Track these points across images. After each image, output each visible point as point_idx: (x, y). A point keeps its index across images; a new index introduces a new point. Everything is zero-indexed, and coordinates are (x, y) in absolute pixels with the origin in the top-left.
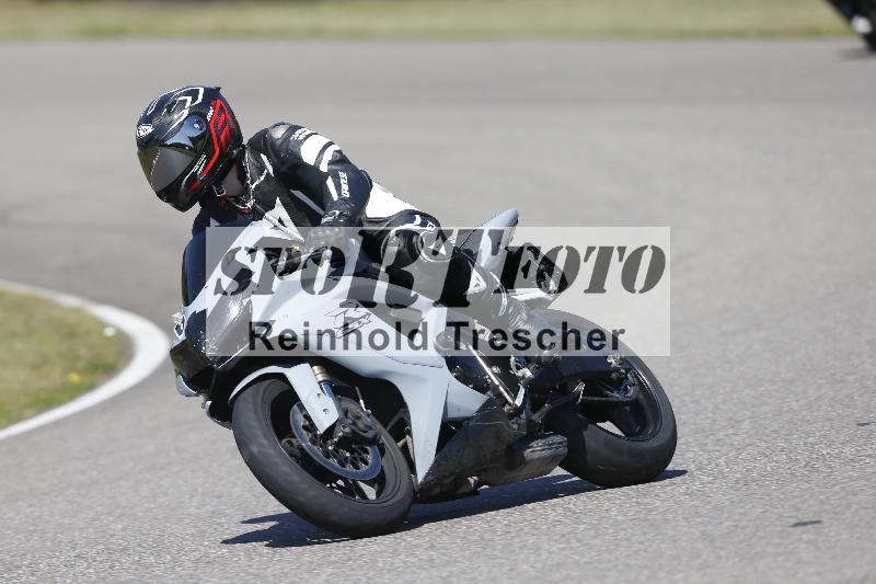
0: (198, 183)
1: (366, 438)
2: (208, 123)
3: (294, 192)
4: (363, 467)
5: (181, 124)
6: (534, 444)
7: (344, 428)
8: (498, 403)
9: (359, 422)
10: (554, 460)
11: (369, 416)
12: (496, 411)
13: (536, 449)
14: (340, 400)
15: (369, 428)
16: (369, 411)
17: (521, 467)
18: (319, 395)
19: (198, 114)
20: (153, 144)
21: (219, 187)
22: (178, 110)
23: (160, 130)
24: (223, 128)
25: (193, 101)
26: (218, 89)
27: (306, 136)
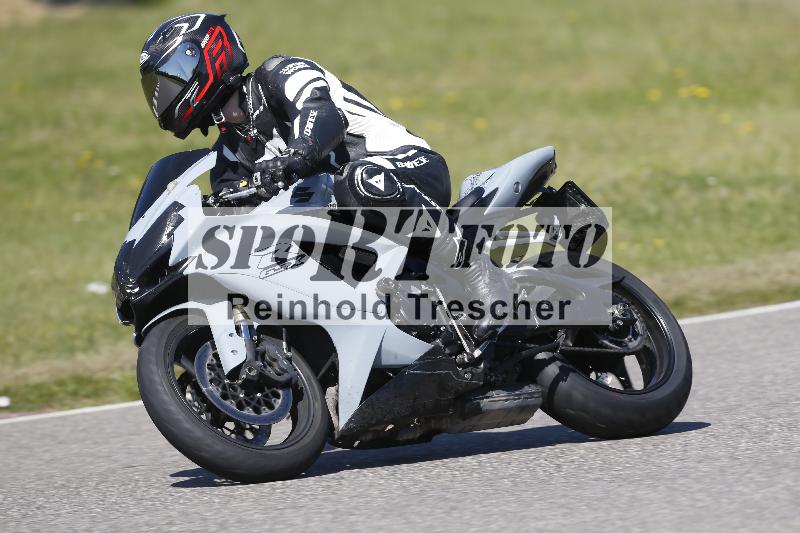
0: (192, 109)
1: (278, 383)
2: (201, 50)
5: (174, 50)
6: (493, 393)
7: (250, 370)
8: (447, 351)
9: (275, 364)
10: (526, 412)
11: (289, 359)
12: (441, 360)
13: (497, 400)
14: (259, 341)
15: (285, 371)
16: (289, 354)
17: (479, 417)
18: (231, 335)
19: (193, 41)
20: (150, 71)
21: (218, 114)
22: (172, 37)
23: (154, 57)
24: (218, 55)
25: (189, 28)
26: (223, 16)
27: (295, 71)
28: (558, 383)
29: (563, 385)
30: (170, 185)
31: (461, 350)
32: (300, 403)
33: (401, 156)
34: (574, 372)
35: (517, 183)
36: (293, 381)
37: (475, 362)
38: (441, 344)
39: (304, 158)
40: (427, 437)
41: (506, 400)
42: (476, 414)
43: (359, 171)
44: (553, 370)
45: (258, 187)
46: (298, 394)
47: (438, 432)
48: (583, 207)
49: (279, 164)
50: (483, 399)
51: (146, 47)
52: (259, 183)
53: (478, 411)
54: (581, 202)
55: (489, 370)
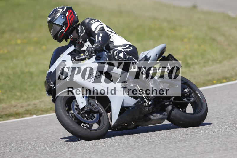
0: (63, 34)
1: (95, 111)
2: (66, 17)
3: (91, 38)
4: (94, 119)
5: (58, 17)
6: (154, 114)
7: (87, 108)
8: (142, 102)
9: (94, 106)
10: (163, 120)
11: (97, 105)
12: (140, 105)
13: (155, 116)
14: (89, 100)
15: (97, 108)
16: (98, 103)
17: (150, 121)
18: (81, 98)
19: (63, 14)
20: (51, 23)
21: (70, 35)
22: (58, 13)
23: (52, 19)
24: (71, 18)
25: (62, 10)
26: (72, 7)
27: (94, 22)
28: (172, 112)
29: (173, 112)
30: (61, 55)
31: (145, 102)
32: (101, 117)
33: (125, 47)
34: (176, 108)
35: (157, 54)
36: (99, 111)
37: (149, 106)
38: (140, 100)
39: (100, 47)
40: (135, 127)
41: (158, 116)
42: (149, 121)
43: (115, 52)
44: (170, 108)
45: (87, 56)
46: (101, 115)
47: (138, 126)
48: (174, 61)
49: (93, 49)
50: (151, 116)
51: (50, 16)
52: (87, 54)
53: (150, 119)
54: (173, 60)
55: (153, 108)
